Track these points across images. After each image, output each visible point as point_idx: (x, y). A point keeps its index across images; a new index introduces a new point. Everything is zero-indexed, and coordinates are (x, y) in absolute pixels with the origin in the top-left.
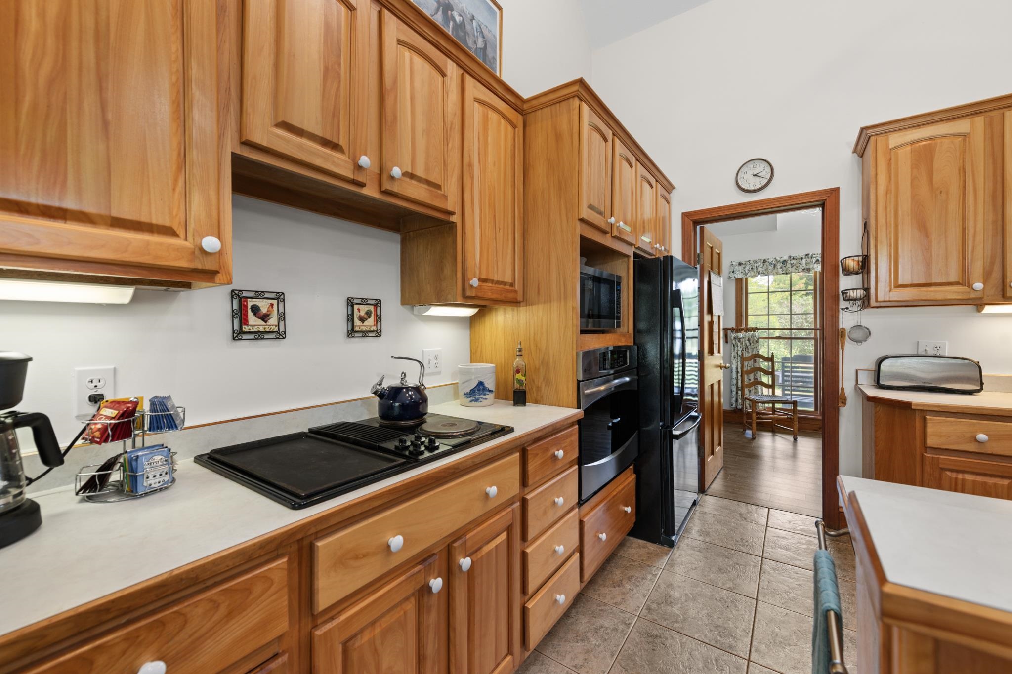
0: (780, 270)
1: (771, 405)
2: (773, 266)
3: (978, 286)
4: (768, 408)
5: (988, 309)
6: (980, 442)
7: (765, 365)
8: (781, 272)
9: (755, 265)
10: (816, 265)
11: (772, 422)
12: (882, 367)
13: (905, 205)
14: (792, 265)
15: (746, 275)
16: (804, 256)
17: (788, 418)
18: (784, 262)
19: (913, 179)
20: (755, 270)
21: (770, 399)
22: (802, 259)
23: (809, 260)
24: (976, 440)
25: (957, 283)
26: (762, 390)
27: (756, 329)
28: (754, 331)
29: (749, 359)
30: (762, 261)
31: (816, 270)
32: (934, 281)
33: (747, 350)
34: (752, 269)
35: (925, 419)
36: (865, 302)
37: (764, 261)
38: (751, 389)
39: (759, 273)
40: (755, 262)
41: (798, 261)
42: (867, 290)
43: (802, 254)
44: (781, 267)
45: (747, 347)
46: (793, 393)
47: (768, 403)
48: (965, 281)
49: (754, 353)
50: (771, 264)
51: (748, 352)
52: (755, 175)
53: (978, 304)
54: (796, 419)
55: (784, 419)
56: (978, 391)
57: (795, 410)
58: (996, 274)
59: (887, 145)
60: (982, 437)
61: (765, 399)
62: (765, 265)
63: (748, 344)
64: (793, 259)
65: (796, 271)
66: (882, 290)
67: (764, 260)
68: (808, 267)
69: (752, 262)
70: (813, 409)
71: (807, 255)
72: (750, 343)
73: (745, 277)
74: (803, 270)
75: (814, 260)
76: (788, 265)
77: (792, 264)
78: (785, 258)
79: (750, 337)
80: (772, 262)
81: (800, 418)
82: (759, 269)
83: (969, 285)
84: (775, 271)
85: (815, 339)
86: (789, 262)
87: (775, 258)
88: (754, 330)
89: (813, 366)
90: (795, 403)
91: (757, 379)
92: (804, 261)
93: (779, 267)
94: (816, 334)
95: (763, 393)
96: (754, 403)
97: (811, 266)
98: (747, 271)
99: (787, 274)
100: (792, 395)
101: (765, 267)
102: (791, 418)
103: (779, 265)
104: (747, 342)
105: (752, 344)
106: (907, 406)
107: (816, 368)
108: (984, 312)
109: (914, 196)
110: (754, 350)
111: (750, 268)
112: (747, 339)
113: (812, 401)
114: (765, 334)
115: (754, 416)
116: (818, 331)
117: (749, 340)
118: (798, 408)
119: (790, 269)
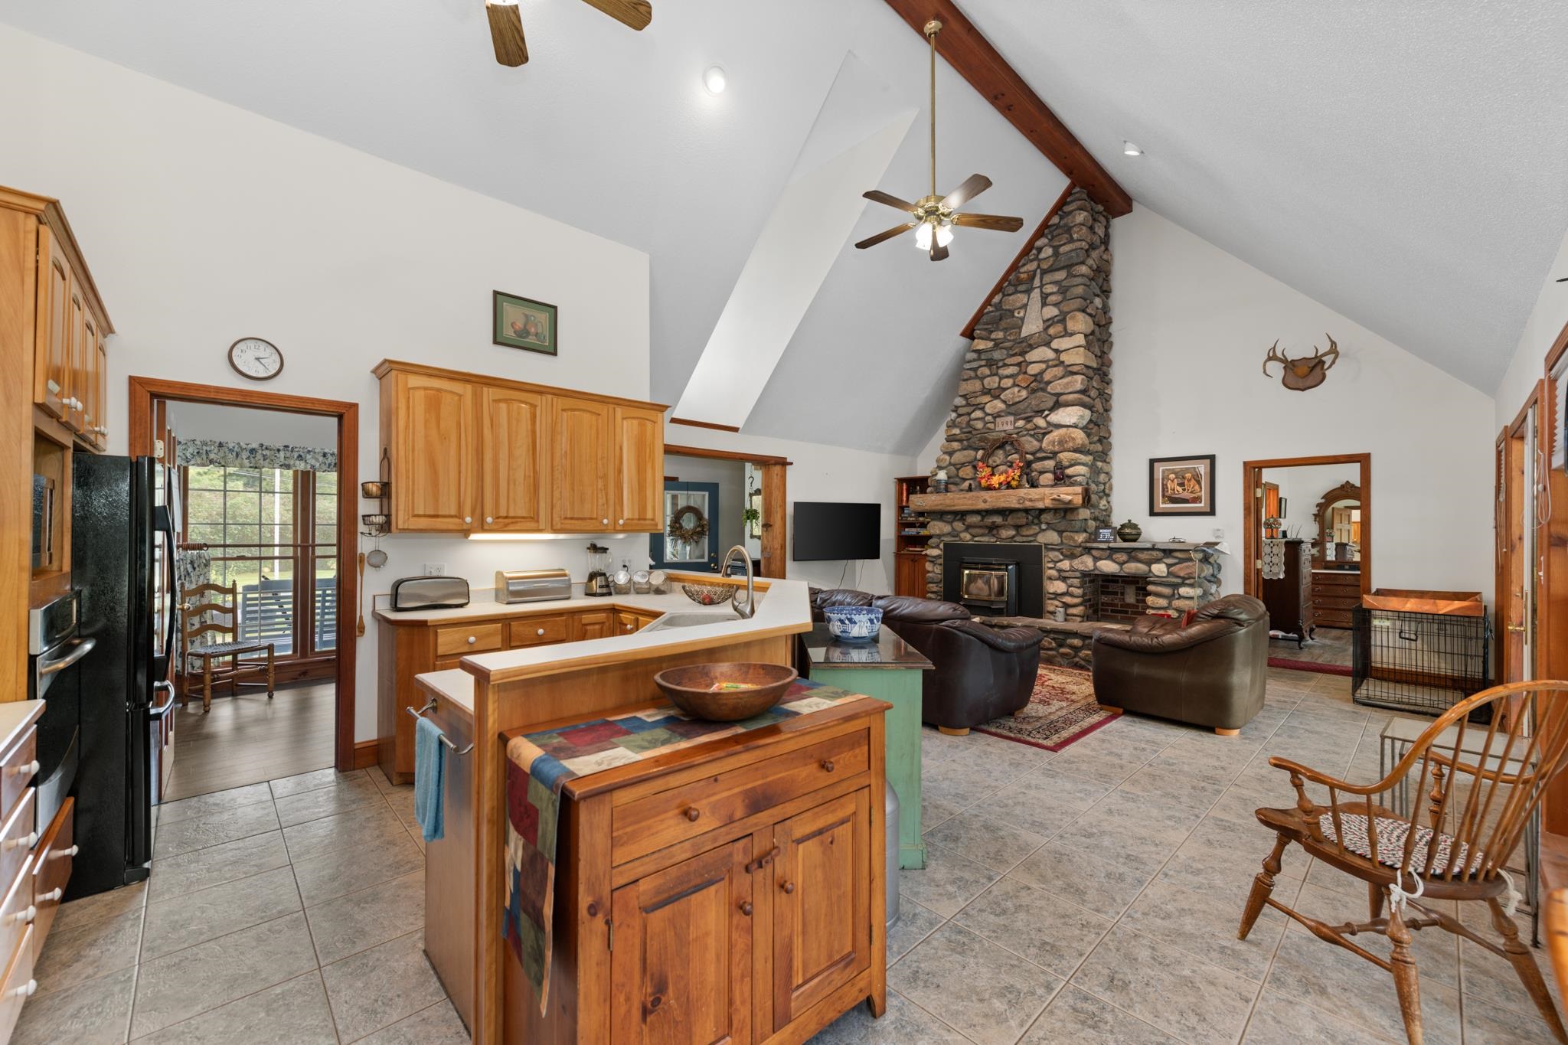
0: (246, 462)
1: (229, 658)
2: (234, 454)
3: (468, 519)
4: (225, 664)
5: (473, 537)
6: (471, 644)
7: (218, 599)
8: (248, 465)
9: (205, 448)
10: (298, 462)
11: (232, 682)
12: (400, 590)
13: (420, 444)
14: (265, 458)
15: (188, 462)
16: (282, 448)
17: (260, 670)
18: (253, 451)
19: (426, 422)
20: (204, 457)
21: (230, 648)
22: (279, 450)
23: (288, 454)
24: (469, 643)
25: (455, 516)
26: (214, 637)
27: (205, 545)
28: (201, 549)
29: (193, 593)
30: (217, 444)
31: (298, 468)
32: (440, 513)
33: (187, 579)
34: (198, 453)
35: (436, 632)
36: (386, 528)
37: (221, 445)
38: (194, 639)
39: (211, 462)
40: (204, 444)
41: (273, 452)
42: (388, 516)
43: (279, 445)
44: (248, 458)
45: (189, 574)
46: (263, 634)
47: (228, 654)
48: (460, 516)
49: (200, 583)
50: (231, 450)
51: (191, 582)
52: (258, 359)
53: (466, 532)
54: (272, 670)
55: (254, 672)
56: (467, 604)
57: (271, 658)
58: (478, 511)
59: (406, 383)
60: (472, 639)
61: (223, 649)
62: (222, 452)
63: (190, 569)
64: (267, 449)
65: (271, 466)
66: (401, 519)
67: (220, 443)
68: (286, 462)
69: (198, 442)
70: (290, 652)
71: (286, 446)
72: (194, 569)
73: (185, 464)
74: (281, 466)
75: (296, 455)
76: (259, 456)
77: (264, 456)
78: (255, 445)
79: (195, 558)
80: (234, 447)
81: (276, 666)
82: (212, 456)
83: (463, 519)
84: (238, 462)
85: (295, 558)
86: (260, 451)
87: (239, 444)
88: (200, 547)
89: (291, 594)
90: (270, 648)
91: (206, 622)
92: (282, 454)
93: (244, 457)
94: (295, 552)
95: (215, 642)
96: (205, 657)
97: (292, 463)
98: (188, 455)
99: (256, 468)
100: (261, 637)
101: (221, 454)
102: (264, 670)
103: (245, 455)
104: (189, 566)
105: (197, 569)
106: (423, 624)
107: (295, 597)
108: (470, 538)
109: (426, 436)
110: (202, 578)
111: (196, 451)
112: (189, 561)
113: (289, 641)
114: (219, 552)
115: (208, 677)
116: (299, 548)
117: (192, 563)
118: (276, 654)
119: (262, 462)
